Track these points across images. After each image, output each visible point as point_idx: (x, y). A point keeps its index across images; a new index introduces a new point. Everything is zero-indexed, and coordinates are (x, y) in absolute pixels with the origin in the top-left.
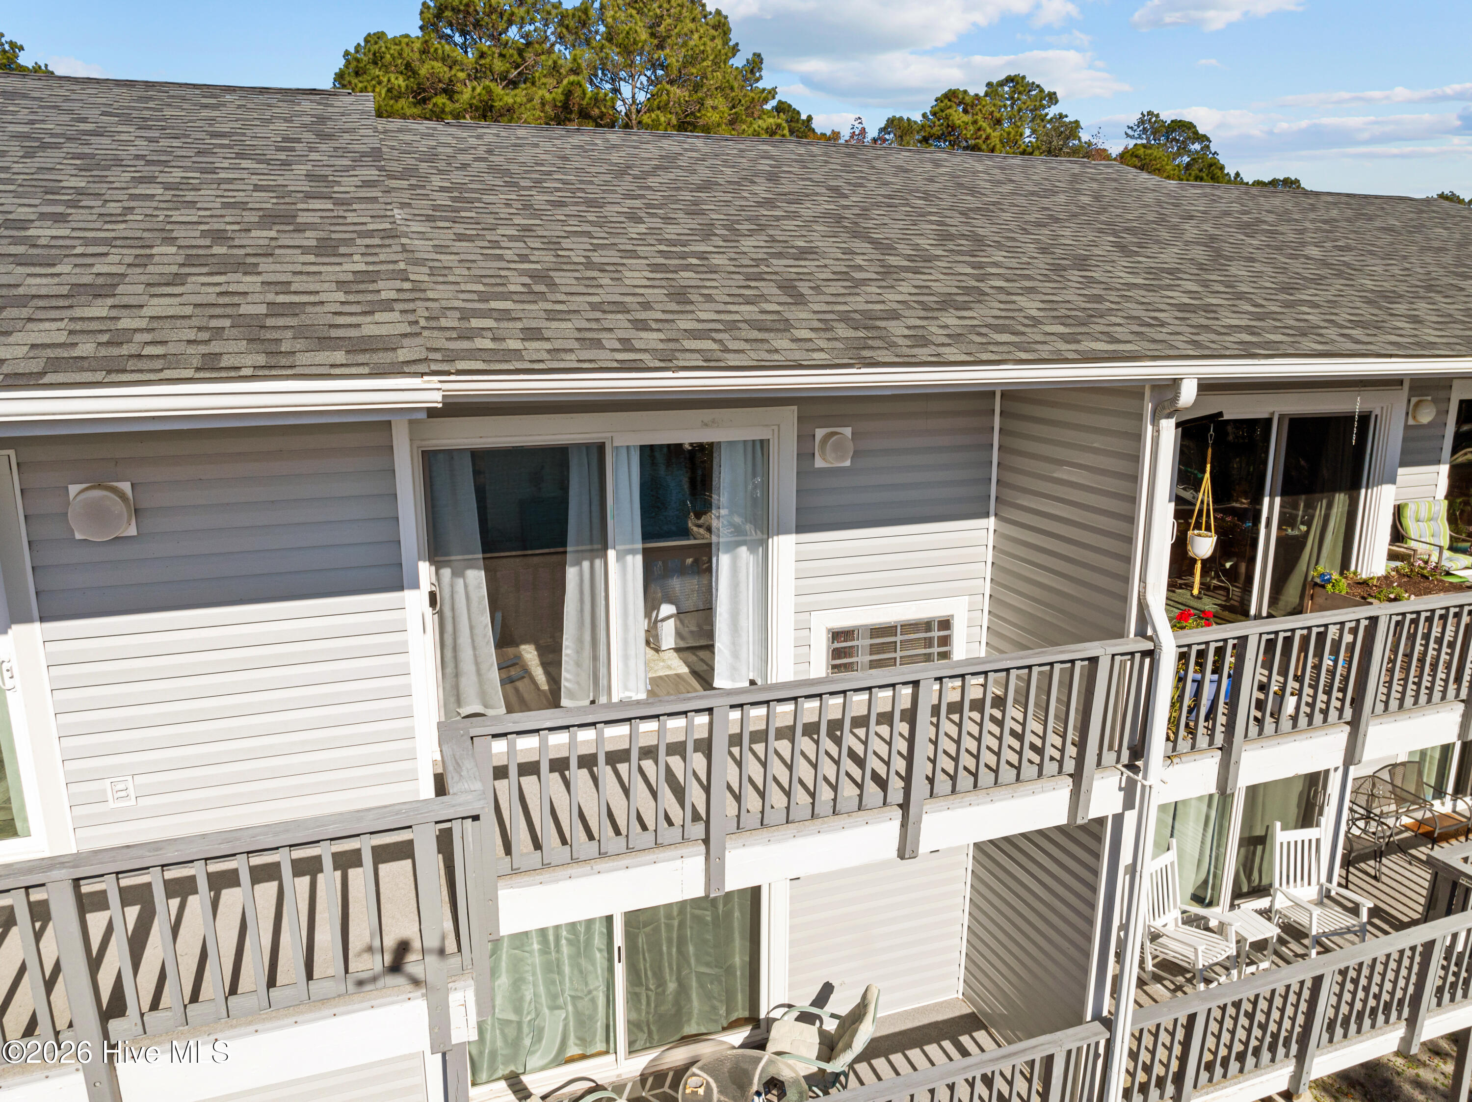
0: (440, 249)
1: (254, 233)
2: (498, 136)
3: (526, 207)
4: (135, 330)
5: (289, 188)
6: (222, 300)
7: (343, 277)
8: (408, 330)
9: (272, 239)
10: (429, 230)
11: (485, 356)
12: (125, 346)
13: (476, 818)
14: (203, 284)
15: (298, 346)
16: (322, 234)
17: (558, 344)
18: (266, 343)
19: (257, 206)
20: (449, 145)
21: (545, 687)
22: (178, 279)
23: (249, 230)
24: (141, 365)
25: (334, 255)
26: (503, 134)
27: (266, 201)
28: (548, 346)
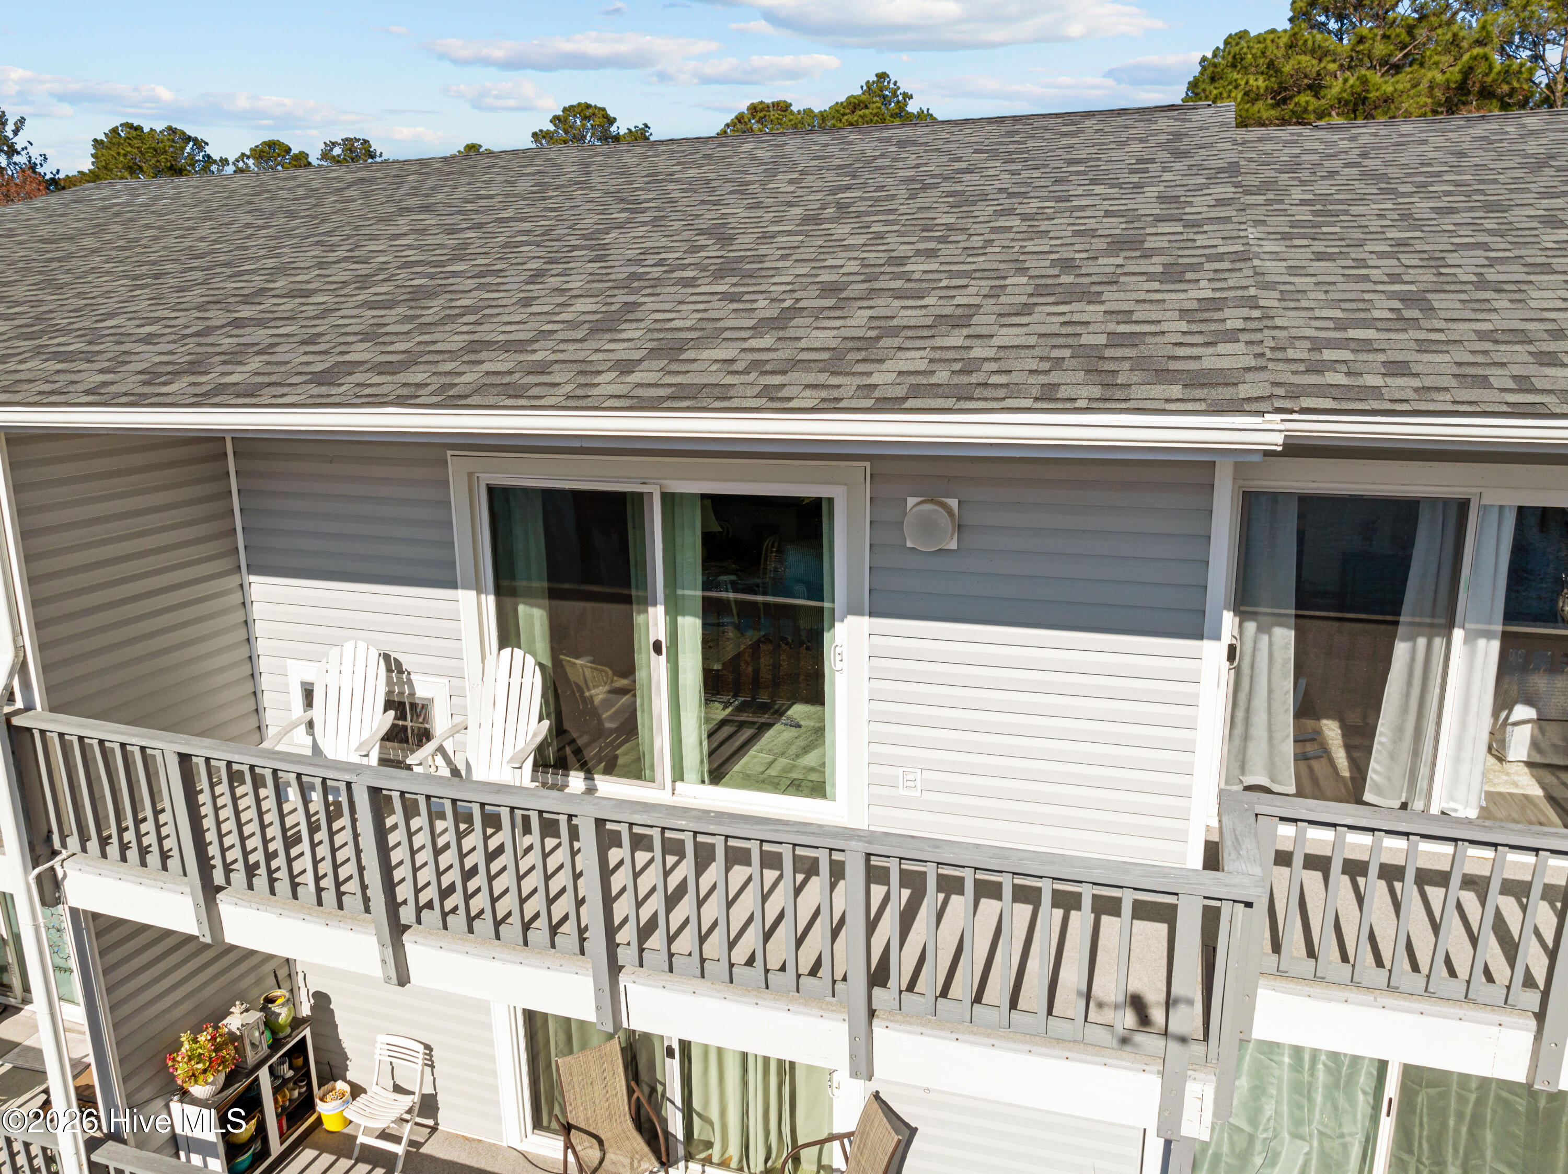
0: (1293, 271)
1: (1101, 261)
2: (1376, 135)
3: (1403, 217)
4: (985, 359)
5: (1140, 212)
6: (1065, 330)
7: (1187, 305)
8: (1253, 363)
9: (1118, 266)
10: (1284, 249)
11: (1334, 392)
12: (974, 375)
13: (1249, 905)
14: (1048, 314)
15: (1135, 378)
16: (1168, 260)
17: (1428, 382)
18: (1103, 375)
19: (1107, 232)
20: (1315, 151)
21: (1346, 773)
22: (1026, 309)
23: (1097, 258)
24: (987, 393)
25: (1180, 281)
26: (1382, 132)
27: (1116, 226)
28: (1416, 383)
